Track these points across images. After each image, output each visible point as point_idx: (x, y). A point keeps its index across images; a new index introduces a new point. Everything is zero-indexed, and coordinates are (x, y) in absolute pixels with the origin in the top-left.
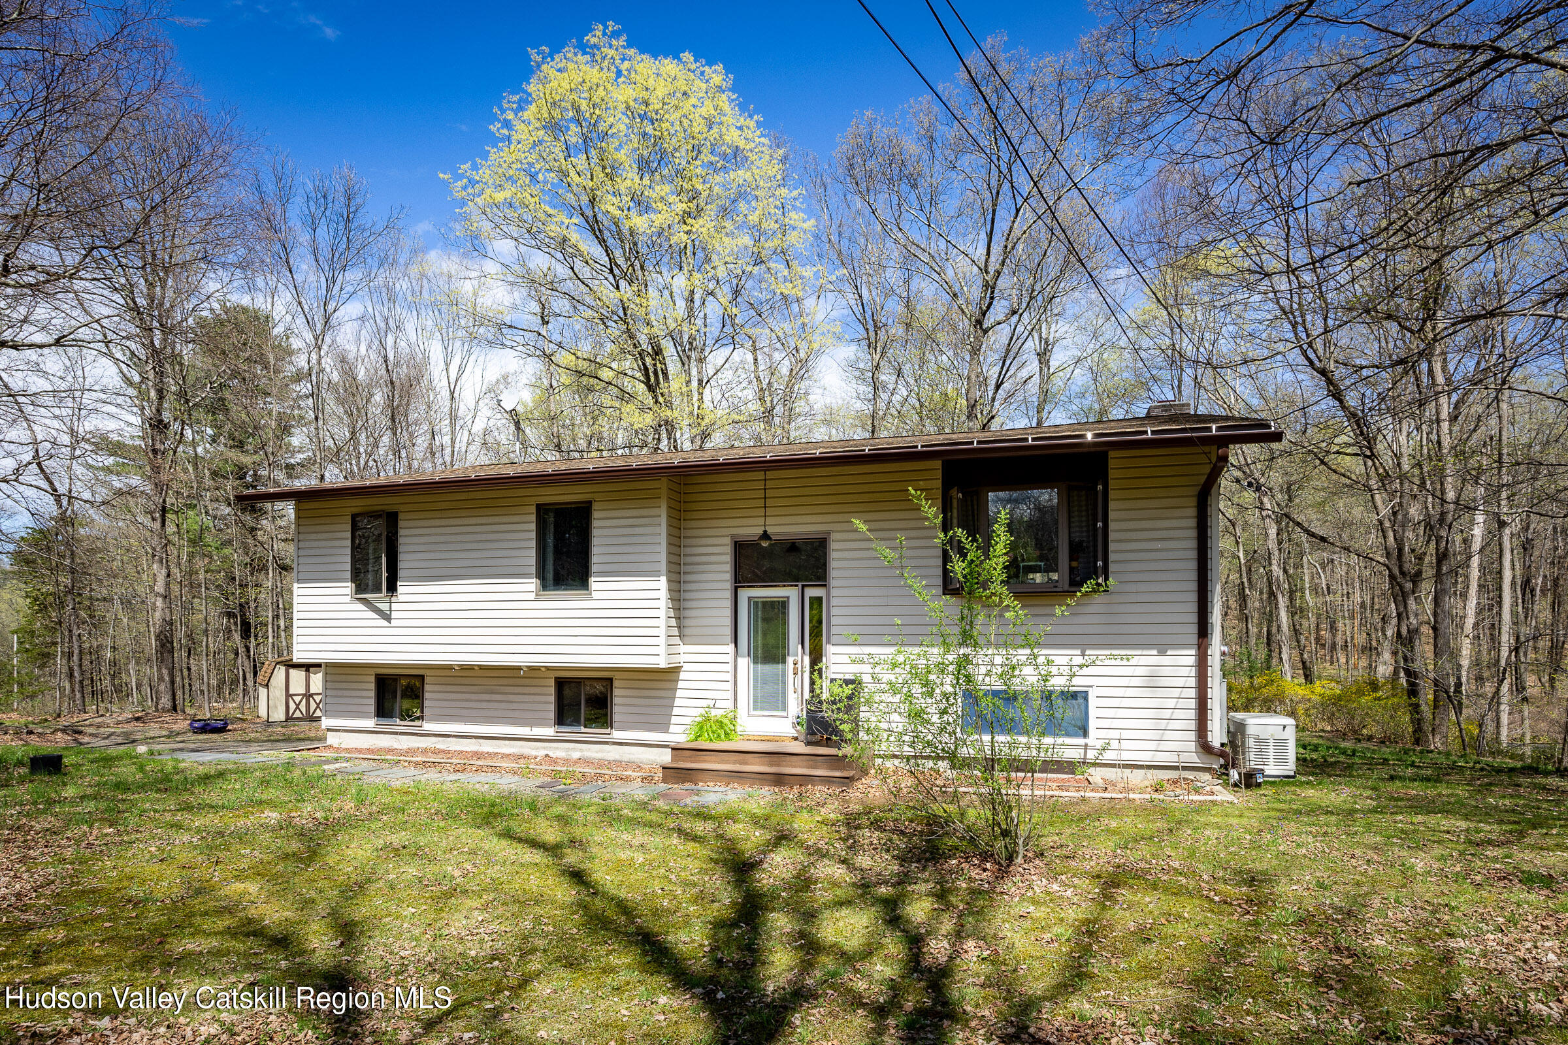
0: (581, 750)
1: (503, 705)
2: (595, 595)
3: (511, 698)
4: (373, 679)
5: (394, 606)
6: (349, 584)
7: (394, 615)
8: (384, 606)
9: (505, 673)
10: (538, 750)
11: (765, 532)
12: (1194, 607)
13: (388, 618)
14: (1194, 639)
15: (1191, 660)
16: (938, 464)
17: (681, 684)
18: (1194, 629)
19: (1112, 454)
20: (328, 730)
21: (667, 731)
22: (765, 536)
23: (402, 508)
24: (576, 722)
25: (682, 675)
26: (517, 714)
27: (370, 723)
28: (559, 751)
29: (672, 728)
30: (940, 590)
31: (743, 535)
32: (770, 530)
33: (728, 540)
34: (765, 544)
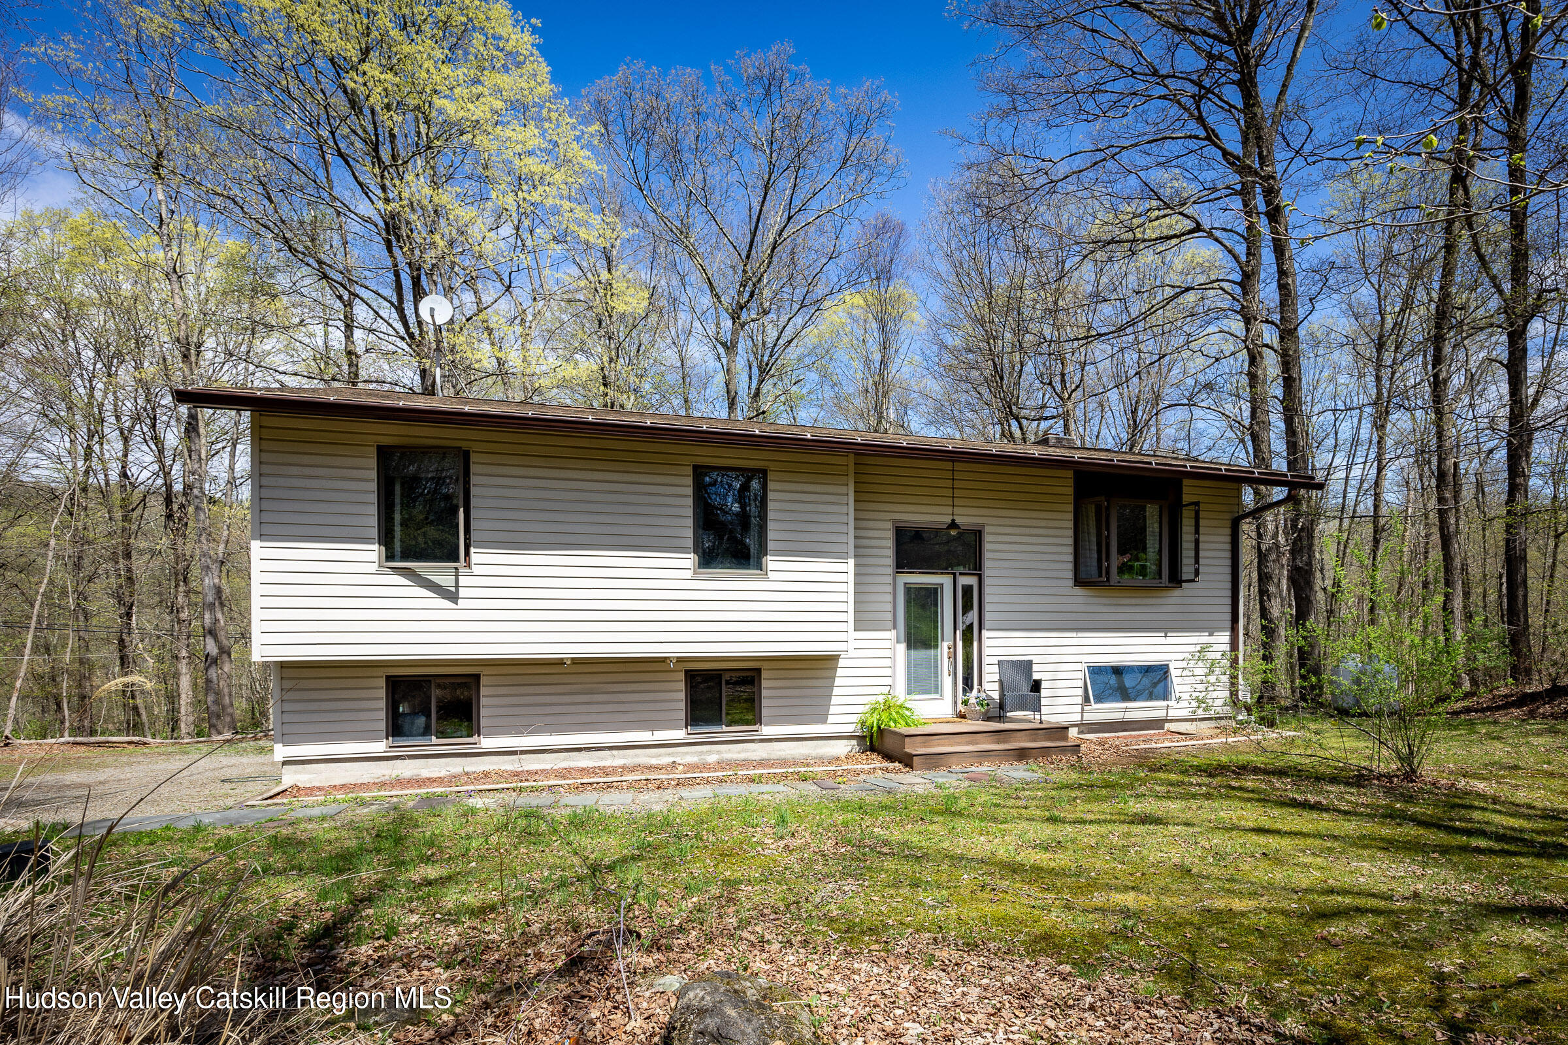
0: (719, 752)
1: (610, 707)
2: (772, 576)
3: (622, 697)
4: (382, 682)
5: (463, 581)
6: (376, 547)
7: (462, 592)
8: (446, 580)
9: (622, 667)
10: (663, 758)
11: (953, 520)
12: (1229, 601)
13: (453, 597)
14: (1228, 624)
15: (1227, 639)
16: (1070, 474)
17: (840, 672)
18: (1228, 616)
19: (1186, 482)
20: (284, 763)
21: (825, 722)
22: (953, 525)
23: (475, 446)
24: (715, 720)
25: (841, 663)
26: (631, 717)
27: (379, 747)
28: (690, 756)
29: (831, 719)
30: (1071, 583)
31: (905, 522)
32: (958, 520)
33: (889, 525)
34: (953, 533)
